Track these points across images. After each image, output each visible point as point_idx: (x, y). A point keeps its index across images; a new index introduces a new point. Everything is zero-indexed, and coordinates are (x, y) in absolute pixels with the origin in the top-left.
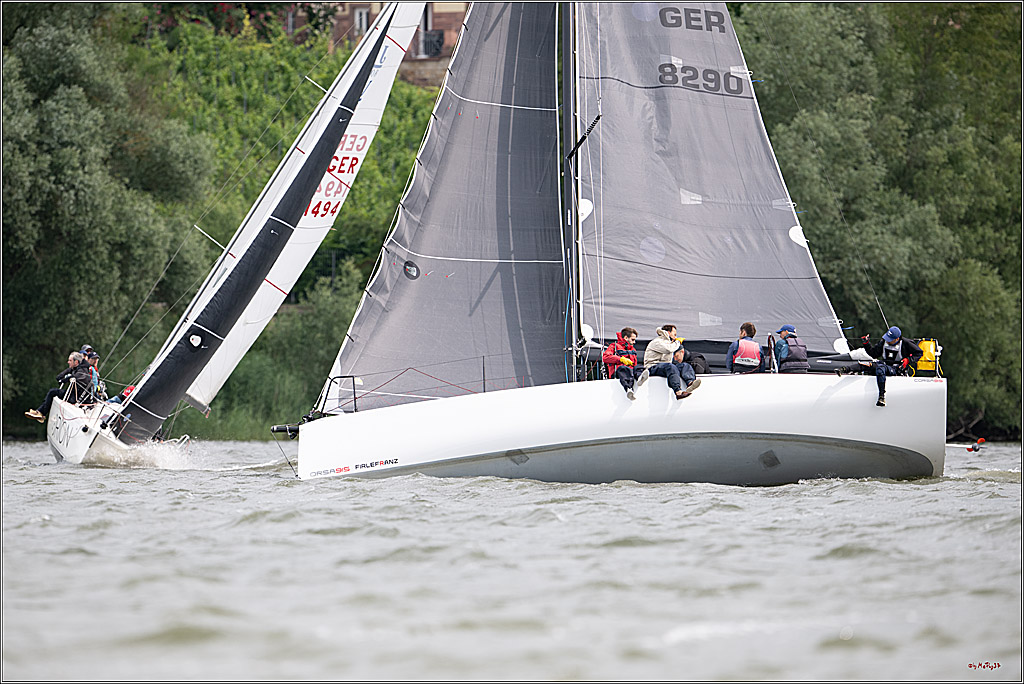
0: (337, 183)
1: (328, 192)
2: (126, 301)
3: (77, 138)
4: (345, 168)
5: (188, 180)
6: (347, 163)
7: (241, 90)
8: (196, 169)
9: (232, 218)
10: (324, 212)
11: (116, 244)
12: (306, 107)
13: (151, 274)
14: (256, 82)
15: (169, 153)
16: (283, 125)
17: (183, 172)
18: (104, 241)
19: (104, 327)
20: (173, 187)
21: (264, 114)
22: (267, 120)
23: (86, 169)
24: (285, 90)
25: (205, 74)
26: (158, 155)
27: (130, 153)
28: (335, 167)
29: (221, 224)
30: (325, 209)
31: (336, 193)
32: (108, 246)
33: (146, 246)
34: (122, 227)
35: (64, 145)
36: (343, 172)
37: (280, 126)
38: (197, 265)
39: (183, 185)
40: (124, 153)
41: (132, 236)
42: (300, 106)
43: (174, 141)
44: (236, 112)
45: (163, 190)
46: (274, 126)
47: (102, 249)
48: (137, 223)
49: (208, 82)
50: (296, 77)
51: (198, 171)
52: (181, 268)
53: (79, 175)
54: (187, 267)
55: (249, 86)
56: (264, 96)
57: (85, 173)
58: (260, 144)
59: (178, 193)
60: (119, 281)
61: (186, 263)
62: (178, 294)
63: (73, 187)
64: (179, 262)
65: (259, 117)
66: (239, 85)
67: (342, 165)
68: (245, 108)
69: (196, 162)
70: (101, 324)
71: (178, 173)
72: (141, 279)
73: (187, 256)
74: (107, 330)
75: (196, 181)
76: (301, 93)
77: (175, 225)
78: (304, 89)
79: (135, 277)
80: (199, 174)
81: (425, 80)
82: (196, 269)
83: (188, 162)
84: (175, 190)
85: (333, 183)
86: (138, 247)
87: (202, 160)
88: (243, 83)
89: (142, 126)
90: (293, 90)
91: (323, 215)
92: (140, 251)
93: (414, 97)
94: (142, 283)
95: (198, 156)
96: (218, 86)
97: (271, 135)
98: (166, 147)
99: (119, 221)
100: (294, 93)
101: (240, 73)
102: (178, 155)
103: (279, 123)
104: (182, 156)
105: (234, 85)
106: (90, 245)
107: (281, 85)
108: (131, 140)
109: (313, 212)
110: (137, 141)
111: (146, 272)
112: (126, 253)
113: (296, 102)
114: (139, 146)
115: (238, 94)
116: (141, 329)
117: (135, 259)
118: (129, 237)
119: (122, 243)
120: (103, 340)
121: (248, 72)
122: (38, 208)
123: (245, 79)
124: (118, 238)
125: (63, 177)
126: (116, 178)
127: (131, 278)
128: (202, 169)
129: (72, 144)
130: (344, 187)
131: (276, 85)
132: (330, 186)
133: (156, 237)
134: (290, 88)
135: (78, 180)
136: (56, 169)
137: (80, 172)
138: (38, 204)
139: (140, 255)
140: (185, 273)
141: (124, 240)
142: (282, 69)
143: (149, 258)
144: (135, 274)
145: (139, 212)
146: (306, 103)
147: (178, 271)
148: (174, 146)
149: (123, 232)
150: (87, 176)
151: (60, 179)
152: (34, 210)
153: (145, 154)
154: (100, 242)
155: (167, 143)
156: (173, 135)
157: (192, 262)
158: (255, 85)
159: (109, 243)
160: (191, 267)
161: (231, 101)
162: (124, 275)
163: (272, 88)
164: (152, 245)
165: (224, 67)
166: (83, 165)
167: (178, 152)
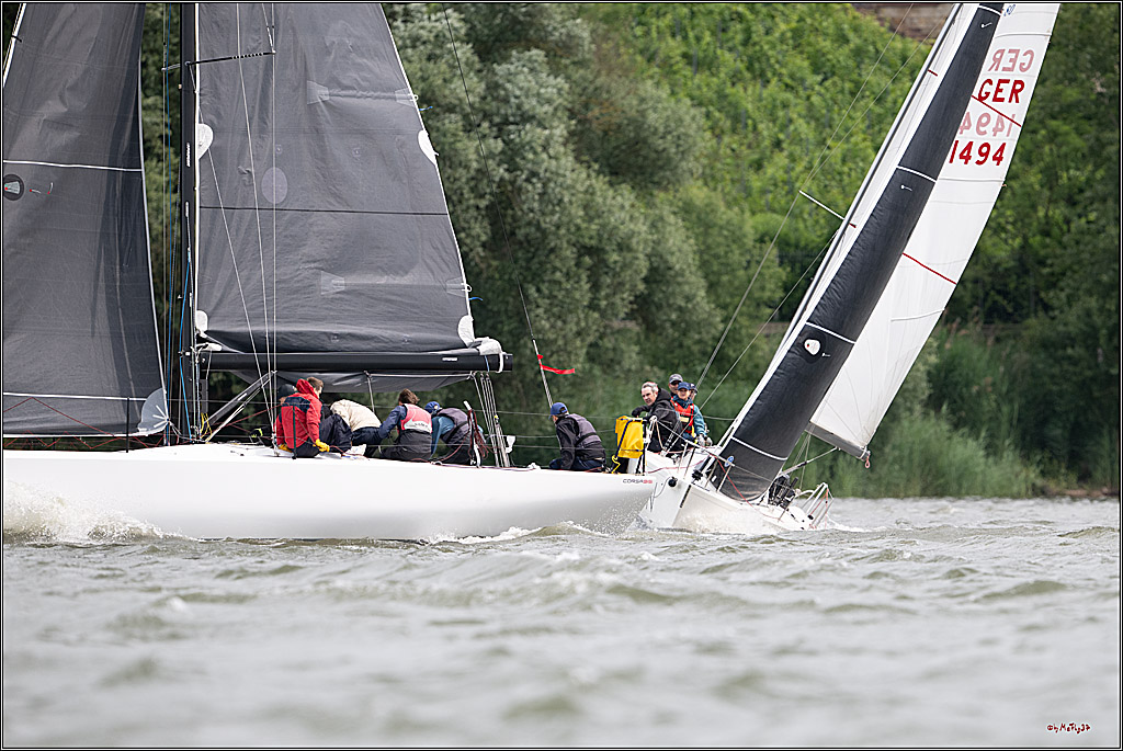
0: (994, 115)
1: (982, 129)
2: (596, 319)
4: (1006, 94)
5: (668, 160)
6: (1007, 89)
7: (688, 45)
8: (678, 146)
9: (712, 211)
10: (982, 159)
11: (584, 247)
12: (771, 66)
13: (627, 286)
14: (708, 33)
15: (646, 126)
16: (745, 89)
17: (664, 150)
18: (570, 244)
19: (570, 353)
20: (649, 170)
21: (722, 75)
22: (724, 83)
24: (745, 43)
25: (640, 23)
26: (631, 128)
27: (594, 126)
28: (988, 94)
29: (699, 218)
30: (981, 154)
31: (995, 131)
32: (575, 249)
33: (622, 250)
34: (592, 226)
36: (1002, 100)
37: (741, 90)
38: (683, 270)
39: (661, 168)
40: (587, 126)
41: (606, 237)
42: (764, 65)
43: (650, 111)
44: (684, 72)
45: (636, 174)
46: (734, 90)
47: (567, 253)
48: (612, 220)
49: (647, 34)
50: (758, 28)
51: (681, 149)
52: (663, 276)
54: (672, 273)
55: (698, 39)
56: (719, 52)
58: (717, 114)
59: (656, 179)
60: (590, 295)
61: (670, 268)
62: (659, 307)
64: (662, 266)
65: (715, 79)
66: (685, 38)
67: (999, 90)
68: (693, 69)
69: (679, 138)
70: (565, 350)
71: (656, 152)
72: (615, 293)
73: (672, 260)
74: (573, 358)
75: (680, 161)
76: (766, 47)
77: (654, 220)
78: (768, 42)
79: (608, 291)
80: (683, 153)
81: (918, 30)
82: (683, 276)
83: (669, 137)
84: (652, 175)
85: (987, 115)
86: (613, 251)
87: (687, 135)
88: (691, 35)
89: (608, 92)
90: (755, 44)
91: (978, 163)
92: (615, 257)
93: (911, 54)
94: (617, 300)
95: (682, 130)
96: (659, 39)
97: (730, 103)
98: (640, 119)
99: (588, 219)
100: (757, 48)
101: (686, 22)
102: (656, 129)
103: (739, 87)
104: (661, 130)
105: (679, 38)
106: (553, 250)
107: (740, 37)
108: (596, 111)
109: (961, 157)
110: (604, 111)
111: (621, 284)
112: (596, 259)
113: (758, 60)
114: (607, 118)
115: (684, 49)
116: (611, 355)
117: (608, 267)
118: (601, 238)
119: (592, 246)
121: (696, 21)
122: (487, 202)
123: (693, 29)
124: (587, 240)
126: (583, 163)
127: (603, 293)
128: (686, 146)
130: (1007, 122)
131: (733, 38)
132: (984, 120)
133: (634, 240)
134: (751, 41)
136: (513, 152)
137: (545, 156)
138: (487, 196)
139: (615, 262)
140: (668, 282)
141: (593, 242)
142: (740, 17)
143: (625, 266)
144: (608, 286)
145: (613, 206)
146: (773, 61)
147: (658, 278)
148: (652, 117)
149: (595, 233)
150: (554, 162)
152: (481, 204)
153: (613, 127)
154: (565, 245)
155: (643, 113)
156: (651, 104)
157: (677, 268)
158: (707, 38)
159: (576, 246)
160: (676, 272)
161: (679, 58)
162: (596, 287)
163: (728, 41)
164: (630, 250)
165: (665, 14)
167: (657, 125)
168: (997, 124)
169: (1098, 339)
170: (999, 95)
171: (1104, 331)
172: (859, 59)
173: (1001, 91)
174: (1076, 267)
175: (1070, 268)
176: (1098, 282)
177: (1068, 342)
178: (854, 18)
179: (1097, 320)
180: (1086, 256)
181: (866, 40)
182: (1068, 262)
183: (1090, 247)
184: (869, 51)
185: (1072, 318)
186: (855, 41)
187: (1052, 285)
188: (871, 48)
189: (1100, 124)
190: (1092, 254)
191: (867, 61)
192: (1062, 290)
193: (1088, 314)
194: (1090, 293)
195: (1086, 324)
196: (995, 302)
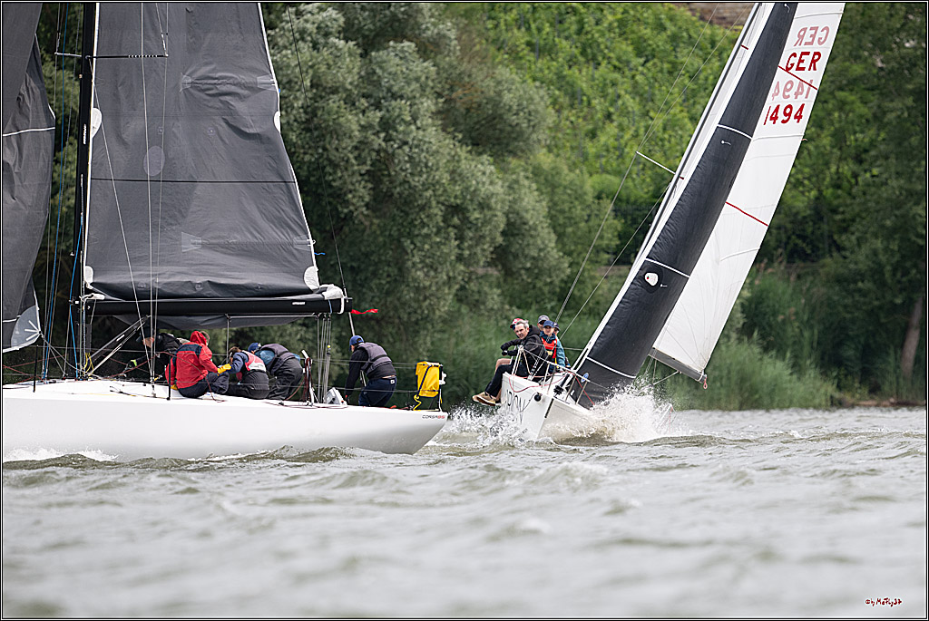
0: (797, 82)
1: (787, 94)
2: (462, 271)
3: (407, 91)
4: (806, 64)
5: (521, 133)
6: (808, 59)
7: (531, 35)
8: (529, 121)
9: (557, 173)
10: (786, 118)
11: (451, 206)
12: (602, 51)
13: (488, 239)
14: (547, 25)
15: (502, 105)
16: (580, 71)
17: (517, 124)
18: (438, 203)
20: (505, 141)
21: (560, 60)
22: (562, 66)
23: (419, 123)
24: (579, 32)
25: (490, 18)
26: (489, 106)
27: (458, 104)
28: (792, 65)
29: (546, 180)
30: (785, 114)
31: (796, 94)
32: (443, 208)
33: (483, 208)
34: (457, 188)
35: (395, 96)
36: (803, 69)
37: (577, 72)
38: (537, 225)
39: (515, 139)
40: (452, 105)
41: (468, 197)
42: (595, 51)
43: (505, 92)
44: (528, 58)
45: (494, 145)
46: (570, 72)
47: (436, 211)
48: (474, 182)
49: (496, 26)
50: (590, 20)
51: (532, 123)
52: (519, 229)
53: (411, 131)
54: (527, 227)
55: (539, 30)
56: (557, 39)
57: (418, 128)
58: (557, 92)
59: (510, 148)
61: (525, 224)
62: (516, 256)
63: (406, 143)
64: (518, 222)
65: (554, 63)
66: (529, 29)
67: (801, 61)
68: (536, 54)
69: (530, 114)
71: (510, 125)
72: (477, 245)
73: (527, 216)
75: (531, 134)
76: (597, 35)
77: (511, 184)
78: (598, 31)
79: (470, 242)
80: (534, 126)
81: (723, 18)
82: (535, 230)
83: (521, 114)
84: (508, 145)
85: (791, 82)
86: (475, 209)
87: (537, 111)
88: (533, 26)
89: (470, 76)
90: (587, 33)
91: (784, 122)
92: (476, 215)
93: (719, 39)
94: (478, 250)
95: (532, 107)
96: (507, 30)
97: (568, 83)
98: (497, 98)
99: (453, 181)
100: (589, 36)
101: (529, 16)
102: (510, 107)
103: (575, 69)
104: (515, 107)
105: (523, 29)
106: (422, 208)
107: (574, 28)
108: (459, 92)
110: (466, 92)
111: (483, 237)
112: (461, 217)
113: (590, 46)
114: (469, 98)
115: (527, 38)
116: (477, 297)
117: (471, 222)
118: (464, 198)
119: (458, 205)
120: (437, 312)
121: (537, 15)
122: (368, 168)
123: (535, 21)
124: (452, 200)
125: (395, 134)
126: (449, 133)
127: (467, 244)
128: (536, 121)
129: (402, 97)
130: (806, 86)
131: (569, 28)
133: (493, 200)
134: (584, 31)
135: (412, 136)
136: (387, 125)
137: (413, 127)
138: (369, 162)
139: (477, 219)
140: (523, 235)
141: (458, 201)
142: (574, 11)
143: (486, 222)
144: (471, 239)
146: (602, 47)
147: (515, 232)
148: (507, 97)
149: (459, 193)
150: (421, 132)
151: (391, 135)
152: (364, 169)
153: (474, 105)
154: (434, 203)
155: (499, 94)
156: (506, 86)
157: (531, 223)
158: (547, 28)
159: (443, 204)
160: (530, 227)
161: (523, 46)
163: (564, 31)
164: (490, 208)
165: (511, 10)
166: (415, 119)
167: (511, 103)
168: (798, 89)
169: (884, 275)
170: (801, 65)
171: (888, 268)
172: (674, 44)
173: (803, 61)
174: (864, 215)
175: (858, 215)
176: (883, 226)
177: (858, 277)
178: (670, 9)
179: (883, 258)
180: (871, 204)
181: (680, 28)
182: (857, 210)
183: (875, 197)
184: (682, 37)
185: (861, 258)
186: (671, 29)
187: (845, 230)
188: (685, 34)
189: (881, 94)
190: (877, 203)
191: (682, 45)
192: (853, 233)
193: (875, 253)
194: (876, 236)
195: (873, 262)
196: (796, 245)
